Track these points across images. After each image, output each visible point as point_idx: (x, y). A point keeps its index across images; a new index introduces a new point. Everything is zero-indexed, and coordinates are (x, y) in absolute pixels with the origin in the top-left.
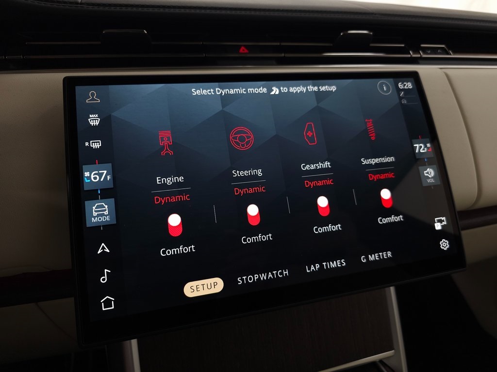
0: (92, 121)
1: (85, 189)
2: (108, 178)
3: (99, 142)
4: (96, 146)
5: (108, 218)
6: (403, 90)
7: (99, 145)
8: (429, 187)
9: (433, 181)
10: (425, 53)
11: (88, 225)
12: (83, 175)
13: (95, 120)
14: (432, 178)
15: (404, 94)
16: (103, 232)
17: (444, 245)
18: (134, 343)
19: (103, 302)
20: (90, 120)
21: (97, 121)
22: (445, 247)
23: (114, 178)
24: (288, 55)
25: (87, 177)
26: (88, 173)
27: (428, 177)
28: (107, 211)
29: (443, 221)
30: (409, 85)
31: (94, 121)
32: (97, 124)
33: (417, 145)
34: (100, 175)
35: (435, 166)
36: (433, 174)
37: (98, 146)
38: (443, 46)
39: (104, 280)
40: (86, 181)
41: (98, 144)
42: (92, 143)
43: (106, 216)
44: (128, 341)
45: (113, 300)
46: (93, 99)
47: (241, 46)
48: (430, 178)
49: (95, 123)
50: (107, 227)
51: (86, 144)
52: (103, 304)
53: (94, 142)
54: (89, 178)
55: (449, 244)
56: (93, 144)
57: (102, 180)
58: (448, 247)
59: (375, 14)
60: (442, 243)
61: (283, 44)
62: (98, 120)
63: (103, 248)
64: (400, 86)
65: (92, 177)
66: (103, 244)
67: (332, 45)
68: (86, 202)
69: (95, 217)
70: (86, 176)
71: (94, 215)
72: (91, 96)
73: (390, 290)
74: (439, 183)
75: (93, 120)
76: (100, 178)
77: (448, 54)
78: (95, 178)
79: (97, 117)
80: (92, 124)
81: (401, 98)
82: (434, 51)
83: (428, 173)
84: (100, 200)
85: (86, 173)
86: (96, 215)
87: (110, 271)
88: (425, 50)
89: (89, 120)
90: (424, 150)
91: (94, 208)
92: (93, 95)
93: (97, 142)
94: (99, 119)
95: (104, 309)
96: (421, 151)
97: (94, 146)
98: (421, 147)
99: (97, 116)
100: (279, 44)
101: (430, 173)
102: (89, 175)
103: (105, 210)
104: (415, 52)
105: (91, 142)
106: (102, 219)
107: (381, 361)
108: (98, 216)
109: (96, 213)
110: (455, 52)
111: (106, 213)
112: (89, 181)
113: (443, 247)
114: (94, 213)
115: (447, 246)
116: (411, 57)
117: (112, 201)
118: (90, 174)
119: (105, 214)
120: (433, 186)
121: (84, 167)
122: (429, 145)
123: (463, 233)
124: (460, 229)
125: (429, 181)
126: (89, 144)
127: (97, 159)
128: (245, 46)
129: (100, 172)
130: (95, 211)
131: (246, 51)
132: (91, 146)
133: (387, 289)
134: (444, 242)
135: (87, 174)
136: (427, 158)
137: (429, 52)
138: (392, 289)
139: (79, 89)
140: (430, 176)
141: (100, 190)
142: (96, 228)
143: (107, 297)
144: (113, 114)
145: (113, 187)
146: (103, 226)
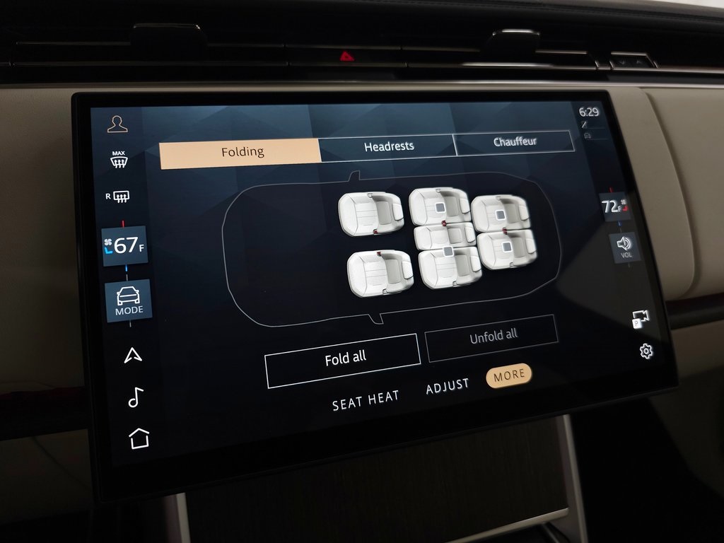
0: (116, 161)
1: (105, 265)
2: (141, 248)
3: (126, 193)
4: (122, 199)
5: (139, 310)
6: (586, 118)
7: (127, 197)
8: (624, 265)
9: (629, 255)
10: (617, 64)
11: (109, 320)
12: (101, 243)
13: (121, 159)
14: (629, 251)
15: (587, 124)
16: (132, 331)
17: (646, 351)
18: (181, 498)
19: (132, 437)
20: (114, 160)
21: (123, 161)
22: (647, 355)
23: (149, 248)
24: (412, 65)
25: (108, 246)
26: (110, 240)
27: (623, 250)
28: (138, 299)
29: (645, 316)
30: (595, 111)
31: (119, 161)
32: (124, 165)
33: (607, 202)
34: (129, 244)
35: (633, 233)
36: (630, 246)
37: (125, 199)
38: (645, 55)
39: (133, 403)
40: (107, 252)
41: (125, 196)
42: (116, 194)
43: (137, 305)
44: (172, 496)
45: (147, 434)
46: (117, 128)
47: (342, 51)
48: (624, 251)
49: (120, 165)
50: (138, 323)
51: (107, 197)
52: (132, 439)
53: (119, 194)
54: (111, 247)
55: (652, 350)
56: (118, 196)
57: (131, 251)
58: (651, 355)
59: (544, 5)
60: (643, 349)
61: (406, 48)
62: (125, 159)
63: (133, 355)
64: (582, 112)
65: (116, 246)
66: (132, 349)
67: (478, 51)
68: (106, 285)
69: (119, 308)
70: (106, 244)
71: (119, 305)
72: (115, 122)
73: (563, 420)
74: (639, 258)
75: (117, 159)
76: (128, 248)
77: (651, 66)
78: (120, 248)
79: (123, 156)
80: (116, 165)
81: (583, 131)
82: (631, 61)
83: (622, 244)
84: (127, 282)
85: (106, 240)
86: (122, 304)
87: (142, 390)
88: (617, 60)
89: (111, 159)
90: (617, 208)
91: (118, 293)
92: (117, 121)
93: (123, 194)
94: (127, 158)
95: (133, 448)
96: (613, 211)
97: (118, 199)
98: (612, 205)
99: (123, 153)
100: (399, 48)
101: (625, 243)
102: (110, 244)
103: (136, 297)
104: (602, 64)
105: (114, 192)
106: (131, 310)
107: (549, 524)
108: (125, 305)
109: (122, 302)
110: (661, 64)
111: (137, 301)
112: (111, 252)
113: (644, 354)
114: (119, 301)
115: (650, 353)
116: (597, 71)
117: (146, 283)
118: (113, 242)
119: (136, 303)
120: (631, 263)
121: (104, 231)
122: (624, 202)
123: (674, 333)
124: (670, 328)
125: (624, 255)
126: (112, 196)
127: (122, 218)
128: (348, 51)
129: (128, 239)
130: (121, 299)
131: (350, 58)
132: (115, 199)
133: (558, 418)
134: (646, 347)
135: (108, 242)
136: (621, 221)
137: (623, 63)
138: (566, 418)
139: (96, 113)
140: (626, 249)
141: (128, 266)
142: (122, 324)
143: (139, 429)
144: (147, 151)
145: (147, 262)
146: (132, 321)
